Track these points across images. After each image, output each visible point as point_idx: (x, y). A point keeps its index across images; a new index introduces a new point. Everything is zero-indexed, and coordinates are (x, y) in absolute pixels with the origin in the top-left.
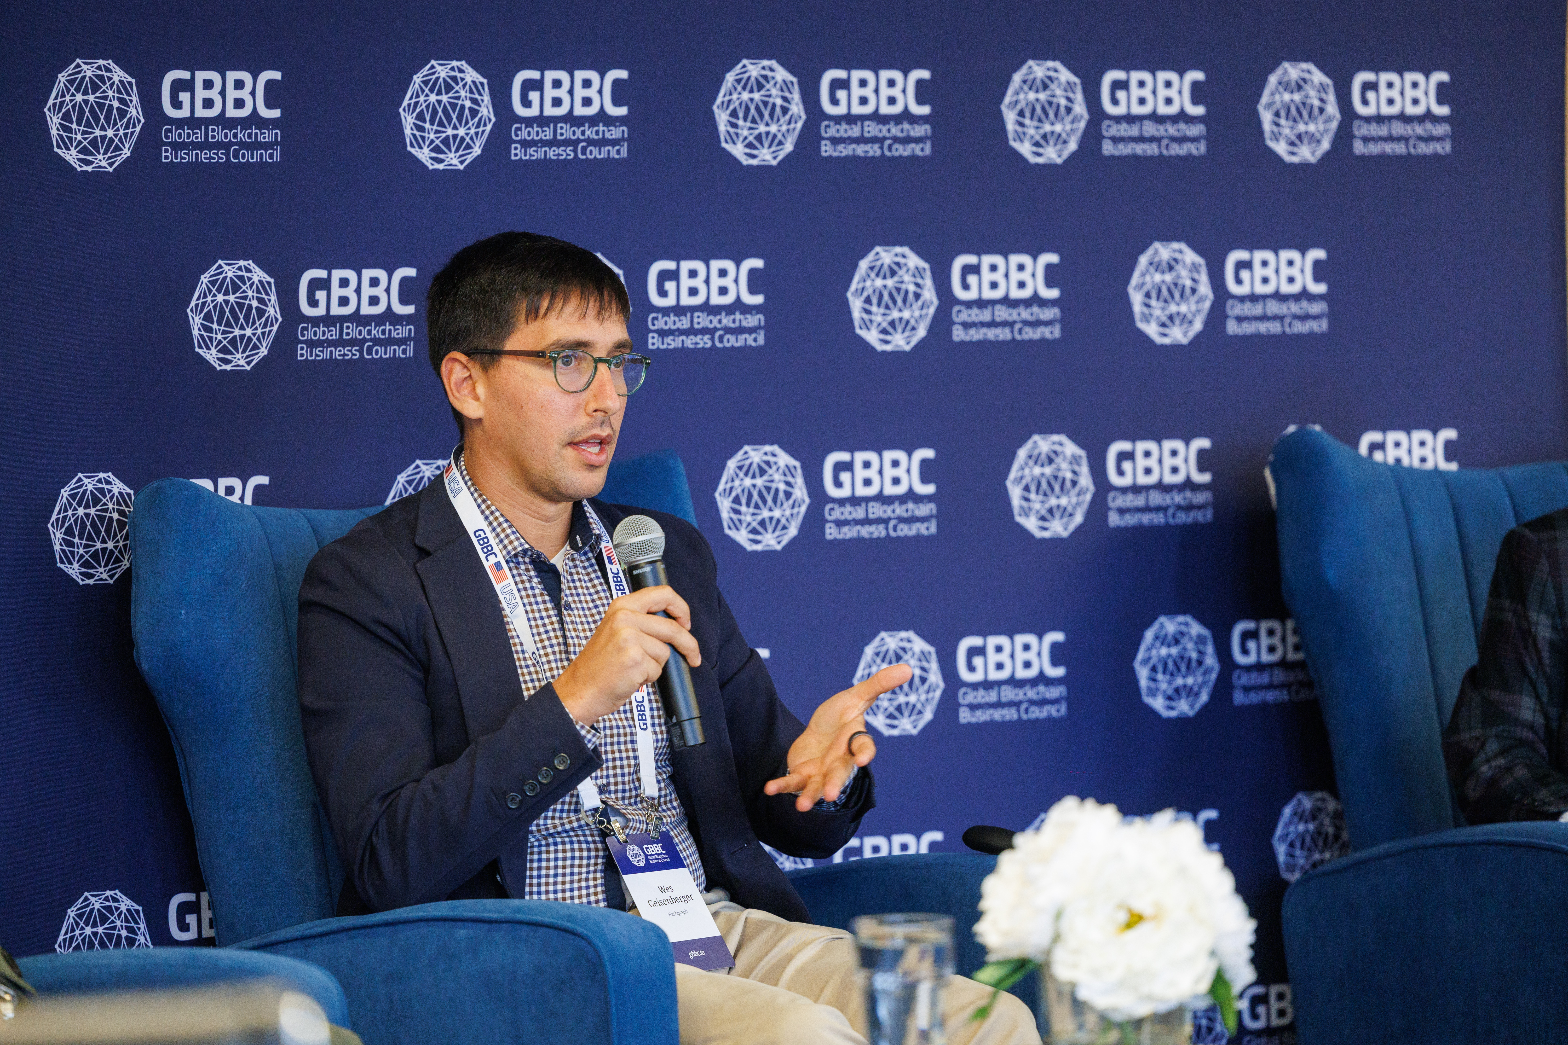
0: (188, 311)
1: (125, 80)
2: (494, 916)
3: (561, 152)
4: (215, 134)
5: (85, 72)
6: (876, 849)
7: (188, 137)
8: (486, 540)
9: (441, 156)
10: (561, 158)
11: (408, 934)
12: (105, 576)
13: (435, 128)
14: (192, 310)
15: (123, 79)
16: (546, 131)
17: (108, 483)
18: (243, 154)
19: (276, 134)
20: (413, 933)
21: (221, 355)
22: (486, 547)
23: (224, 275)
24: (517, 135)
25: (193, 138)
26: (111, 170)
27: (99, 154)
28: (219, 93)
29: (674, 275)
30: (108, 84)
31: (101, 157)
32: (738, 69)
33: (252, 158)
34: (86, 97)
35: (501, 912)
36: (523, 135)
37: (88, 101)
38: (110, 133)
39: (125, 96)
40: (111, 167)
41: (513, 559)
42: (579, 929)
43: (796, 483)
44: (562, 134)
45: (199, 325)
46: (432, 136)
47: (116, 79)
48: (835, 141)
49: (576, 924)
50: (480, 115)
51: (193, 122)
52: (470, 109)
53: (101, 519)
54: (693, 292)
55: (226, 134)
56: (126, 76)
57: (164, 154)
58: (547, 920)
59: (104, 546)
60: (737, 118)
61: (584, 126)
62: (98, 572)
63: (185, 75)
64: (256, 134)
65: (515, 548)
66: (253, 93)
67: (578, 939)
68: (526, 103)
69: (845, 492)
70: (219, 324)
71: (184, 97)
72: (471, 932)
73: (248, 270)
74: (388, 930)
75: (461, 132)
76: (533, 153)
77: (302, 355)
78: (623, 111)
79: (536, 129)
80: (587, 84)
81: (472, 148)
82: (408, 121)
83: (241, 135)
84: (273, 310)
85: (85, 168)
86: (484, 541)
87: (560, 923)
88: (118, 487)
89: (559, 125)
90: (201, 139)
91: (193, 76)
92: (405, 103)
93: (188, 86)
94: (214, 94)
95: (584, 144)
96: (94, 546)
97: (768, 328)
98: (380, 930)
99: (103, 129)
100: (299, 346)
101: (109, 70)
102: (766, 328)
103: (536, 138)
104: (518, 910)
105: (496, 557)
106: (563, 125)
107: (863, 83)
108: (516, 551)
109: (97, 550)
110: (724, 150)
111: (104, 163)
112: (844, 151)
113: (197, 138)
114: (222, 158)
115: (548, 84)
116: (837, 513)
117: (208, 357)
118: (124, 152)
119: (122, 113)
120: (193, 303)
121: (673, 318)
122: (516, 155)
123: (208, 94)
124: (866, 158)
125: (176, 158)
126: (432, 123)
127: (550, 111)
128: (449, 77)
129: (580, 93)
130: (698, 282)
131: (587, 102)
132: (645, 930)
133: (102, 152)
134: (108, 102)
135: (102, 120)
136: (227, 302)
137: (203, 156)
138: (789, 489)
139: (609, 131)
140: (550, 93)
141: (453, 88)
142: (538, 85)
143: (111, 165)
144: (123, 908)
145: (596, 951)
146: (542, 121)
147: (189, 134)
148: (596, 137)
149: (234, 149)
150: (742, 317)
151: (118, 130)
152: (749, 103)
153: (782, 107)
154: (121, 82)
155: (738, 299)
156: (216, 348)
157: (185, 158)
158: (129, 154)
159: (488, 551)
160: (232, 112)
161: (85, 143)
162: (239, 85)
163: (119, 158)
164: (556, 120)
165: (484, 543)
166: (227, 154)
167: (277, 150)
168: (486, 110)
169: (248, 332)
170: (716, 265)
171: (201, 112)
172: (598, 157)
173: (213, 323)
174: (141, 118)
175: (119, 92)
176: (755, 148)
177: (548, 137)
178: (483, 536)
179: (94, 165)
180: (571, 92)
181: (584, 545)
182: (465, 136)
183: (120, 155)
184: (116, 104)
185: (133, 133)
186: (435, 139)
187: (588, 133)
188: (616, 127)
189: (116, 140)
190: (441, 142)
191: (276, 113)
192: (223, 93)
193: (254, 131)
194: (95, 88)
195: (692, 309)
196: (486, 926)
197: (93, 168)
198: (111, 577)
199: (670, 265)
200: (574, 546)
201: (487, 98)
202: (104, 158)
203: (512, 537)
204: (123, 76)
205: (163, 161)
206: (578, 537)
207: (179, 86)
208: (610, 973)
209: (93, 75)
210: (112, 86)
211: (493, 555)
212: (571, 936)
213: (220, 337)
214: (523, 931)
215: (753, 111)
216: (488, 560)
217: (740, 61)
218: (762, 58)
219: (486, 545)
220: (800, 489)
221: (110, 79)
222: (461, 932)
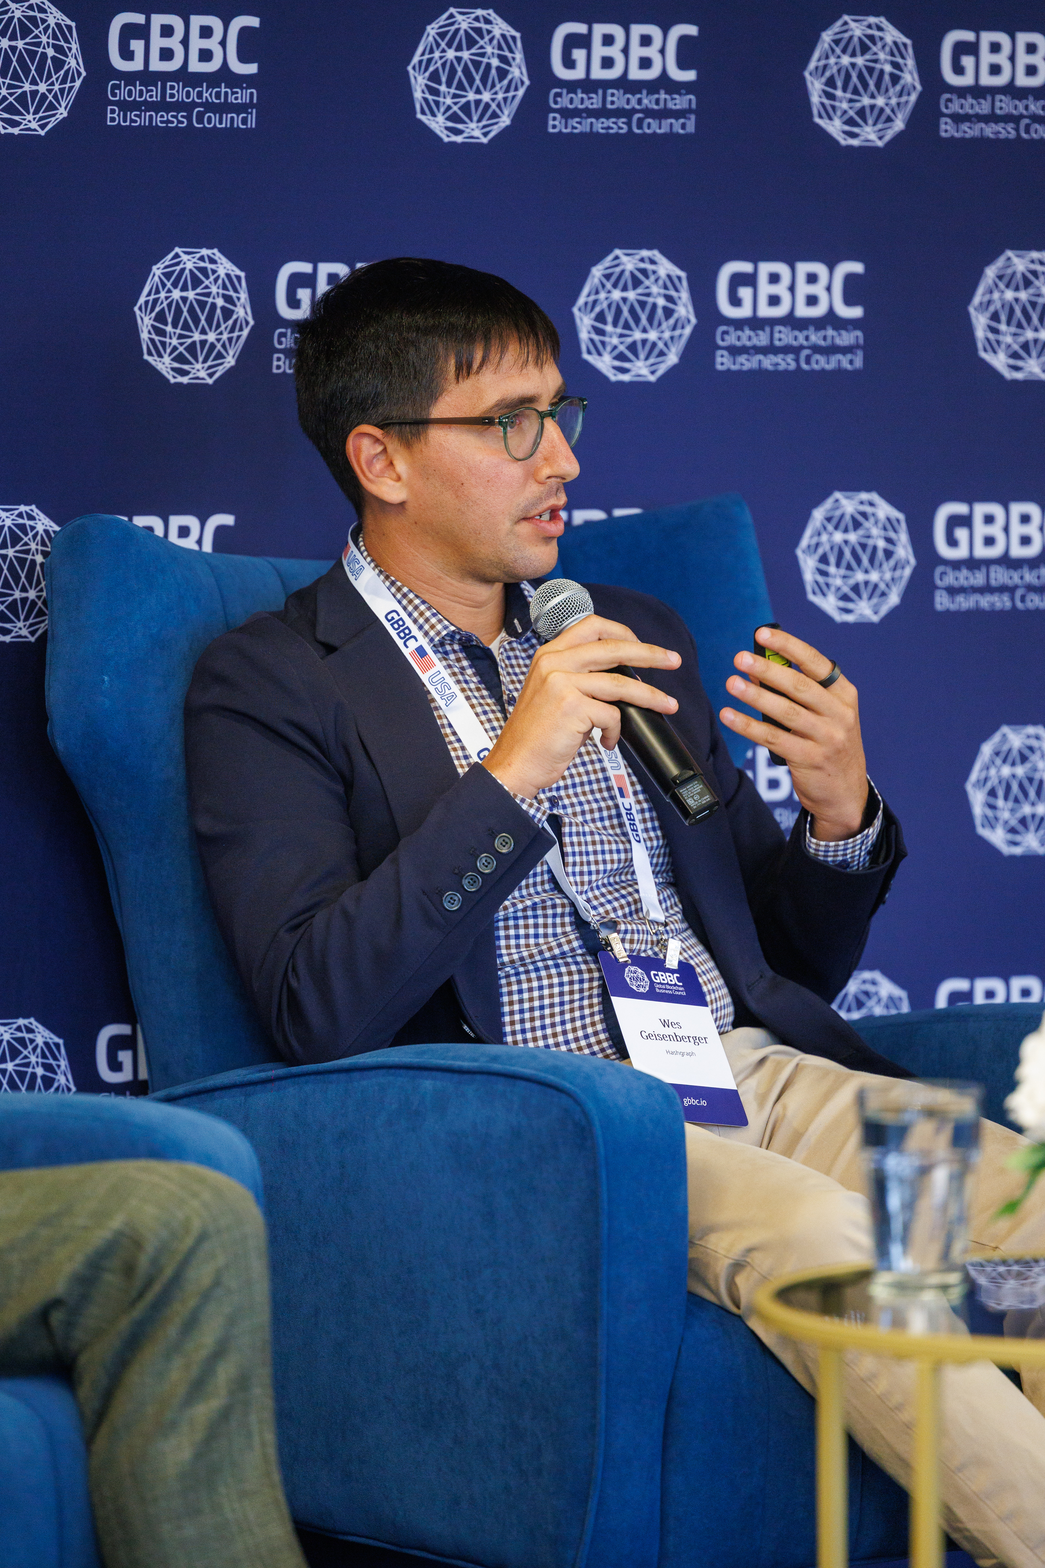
0: (136, 309)
1: (63, 23)
2: (466, 1064)
3: (612, 125)
4: (174, 92)
5: (13, 12)
6: (990, 994)
7: (141, 96)
8: (401, 623)
9: (460, 126)
10: (611, 131)
11: (365, 1083)
12: (24, 632)
13: (453, 91)
14: (140, 309)
15: (60, 21)
16: (592, 98)
17: (31, 517)
18: (209, 118)
19: (252, 94)
20: (369, 1083)
21: (176, 365)
22: (403, 631)
23: (181, 266)
24: (556, 103)
25: (146, 96)
26: (42, 133)
27: (29, 113)
28: (181, 42)
29: (750, 280)
30: (41, 28)
31: (30, 117)
32: (837, 26)
33: (221, 123)
34: (13, 43)
35: (475, 1060)
36: (564, 102)
37: (16, 47)
38: (42, 88)
39: (62, 43)
40: (43, 129)
41: (440, 647)
42: (567, 1085)
43: (899, 540)
44: (613, 103)
45: (150, 327)
46: (449, 101)
47: (52, 21)
48: (958, 119)
49: (564, 1078)
50: (510, 77)
51: (147, 77)
52: (498, 69)
53: (22, 562)
54: (774, 301)
55: (188, 93)
56: (65, 18)
57: (109, 115)
58: (527, 1071)
59: (24, 595)
60: (835, 88)
61: (641, 93)
62: (15, 627)
63: (139, 18)
64: (226, 93)
65: (438, 633)
66: (223, 43)
67: (563, 1096)
68: (569, 63)
69: (961, 553)
70: (175, 326)
71: (137, 46)
72: (438, 1083)
73: (212, 261)
74: (343, 1077)
75: (486, 97)
76: (576, 125)
77: (278, 367)
78: (690, 76)
79: (580, 95)
80: (646, 41)
81: (498, 117)
82: (419, 83)
83: (207, 95)
84: (243, 311)
85: (11, 130)
86: (399, 624)
87: (542, 1075)
88: (43, 523)
89: (610, 91)
90: (157, 97)
91: (148, 20)
92: (416, 59)
93: (142, 32)
94: (174, 43)
95: (640, 115)
96: (12, 595)
97: (868, 348)
98: (334, 1077)
99: (34, 82)
100: (276, 356)
101: (44, 11)
102: (864, 348)
103: (580, 107)
104: (495, 1058)
105: (417, 640)
106: (615, 91)
107: (995, 48)
108: (441, 636)
109: (15, 600)
110: (818, 126)
111: (34, 125)
112: (969, 131)
113: (151, 96)
114: (182, 122)
115: (597, 40)
116: (951, 578)
117: (160, 367)
118: (59, 112)
119: (59, 64)
120: (142, 300)
121: (748, 332)
122: (554, 127)
123: (167, 43)
124: (998, 140)
125: (125, 121)
126: (449, 85)
127: (598, 73)
128: (472, 28)
129: (637, 51)
130: (781, 289)
131: (645, 63)
132: (649, 1088)
133: (32, 111)
134: (41, 50)
135: (33, 72)
136: (184, 299)
137: (159, 119)
138: (890, 547)
139: (673, 99)
140: (599, 50)
141: (477, 42)
142: (584, 41)
143: (43, 127)
144: (40, 1041)
145: (585, 1113)
146: (588, 85)
147: (141, 91)
148: (656, 107)
149: (198, 112)
150: (835, 333)
151: (52, 84)
152: (850, 69)
153: (892, 75)
154: (58, 25)
155: (831, 311)
156: (170, 355)
157: (136, 121)
158: (65, 114)
159: (406, 635)
160: (196, 66)
161: (11, 99)
162: (206, 32)
163: (53, 119)
164: (605, 85)
165: (400, 626)
166: (189, 118)
167: (251, 113)
168: (518, 71)
169: (211, 337)
170: (804, 268)
171: (157, 65)
172: (658, 131)
173: (166, 324)
174: (82, 70)
175: (55, 37)
176: (857, 125)
177: (595, 106)
178: (397, 618)
179: (22, 127)
180: (626, 51)
181: (525, 630)
182: (491, 102)
183: (54, 115)
184: (50, 52)
185: (71, 88)
186: (452, 105)
187: (645, 101)
188: (680, 94)
189: (50, 97)
190: (460, 108)
191: (251, 69)
192: (185, 42)
193: (223, 90)
194: (25, 32)
195: (772, 322)
196: (456, 1077)
197: (21, 130)
198: (32, 633)
199: (746, 267)
200: (512, 632)
201: (519, 56)
202: (34, 119)
203: (433, 620)
204: (60, 18)
205: (109, 123)
206: (516, 621)
207: (129, 32)
208: (600, 1140)
209: (22, 16)
210: (46, 29)
211: (413, 640)
212: (555, 1092)
213: (175, 342)
214: (501, 1085)
215: (854, 78)
216: (407, 647)
217: (840, 17)
218: (868, 15)
219: (401, 628)
220: (905, 547)
221: (44, 21)
222: (428, 1084)
